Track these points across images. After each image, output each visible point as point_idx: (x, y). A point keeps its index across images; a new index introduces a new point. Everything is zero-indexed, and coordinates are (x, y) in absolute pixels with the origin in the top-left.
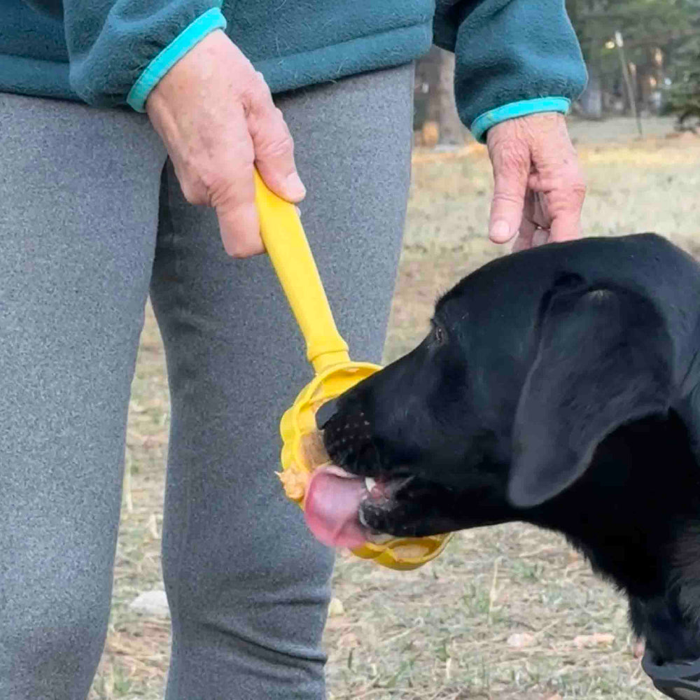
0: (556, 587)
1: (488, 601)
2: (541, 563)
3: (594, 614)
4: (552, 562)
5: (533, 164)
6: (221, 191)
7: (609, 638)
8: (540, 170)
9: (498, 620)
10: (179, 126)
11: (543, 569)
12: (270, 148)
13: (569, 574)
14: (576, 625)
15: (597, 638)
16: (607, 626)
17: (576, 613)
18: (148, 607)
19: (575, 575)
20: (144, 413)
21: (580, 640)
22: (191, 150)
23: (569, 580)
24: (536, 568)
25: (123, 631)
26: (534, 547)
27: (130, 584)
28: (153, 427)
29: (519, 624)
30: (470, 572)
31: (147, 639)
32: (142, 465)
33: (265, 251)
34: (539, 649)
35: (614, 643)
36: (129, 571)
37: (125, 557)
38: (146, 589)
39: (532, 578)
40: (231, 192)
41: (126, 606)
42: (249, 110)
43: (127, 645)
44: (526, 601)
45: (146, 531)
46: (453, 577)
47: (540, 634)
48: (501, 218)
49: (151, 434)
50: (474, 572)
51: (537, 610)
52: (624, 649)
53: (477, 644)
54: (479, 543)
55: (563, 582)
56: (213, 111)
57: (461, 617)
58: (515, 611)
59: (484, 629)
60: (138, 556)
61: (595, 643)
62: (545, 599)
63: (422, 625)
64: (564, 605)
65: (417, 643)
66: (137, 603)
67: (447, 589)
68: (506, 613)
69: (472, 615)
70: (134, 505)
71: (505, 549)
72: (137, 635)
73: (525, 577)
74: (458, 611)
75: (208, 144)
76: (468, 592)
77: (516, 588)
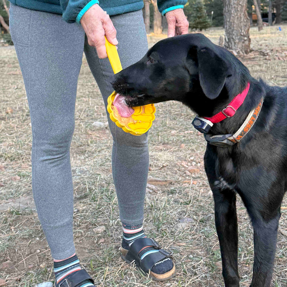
0: (180, 121)
1: (166, 124)
2: (176, 116)
3: (188, 127)
4: (178, 116)
5: (176, 21)
6: (96, 42)
7: (192, 132)
8: (178, 22)
9: (168, 128)
10: (87, 27)
11: (177, 117)
12: (109, 32)
13: (182, 118)
14: (185, 129)
15: (189, 132)
16: (191, 129)
17: (185, 126)
18: (96, 125)
19: (183, 118)
20: (91, 85)
21: (186, 132)
22: (89, 33)
23: (182, 120)
24: (175, 117)
25: (91, 130)
26: (174, 113)
27: (92, 120)
28: (93, 88)
29: (173, 129)
30: (161, 118)
31: (96, 131)
32: (92, 96)
33: (107, 57)
34: (178, 134)
35: (193, 133)
36: (91, 117)
37: (90, 114)
38: (95, 121)
39: (175, 119)
40: (99, 43)
41: (91, 125)
42: (103, 23)
43: (92, 133)
44: (174, 124)
45: (94, 109)
46: (158, 119)
47: (178, 131)
48: (170, 34)
49: (94, 89)
50: (162, 118)
51: (176, 126)
52: (195, 134)
53: (165, 133)
54: (163, 112)
55: (181, 120)
56: (94, 23)
57: (161, 127)
58: (172, 126)
59: (166, 130)
60: (93, 114)
61: (189, 133)
62: (178, 123)
63: (153, 129)
64: (182, 125)
65: (153, 133)
66: (94, 124)
67: (157, 121)
68: (170, 126)
69: (163, 127)
70: (91, 104)
71: (168, 113)
72: (94, 131)
73: (173, 119)
74: (160, 126)
75: (93, 31)
76: (162, 122)
77: (171, 121)
